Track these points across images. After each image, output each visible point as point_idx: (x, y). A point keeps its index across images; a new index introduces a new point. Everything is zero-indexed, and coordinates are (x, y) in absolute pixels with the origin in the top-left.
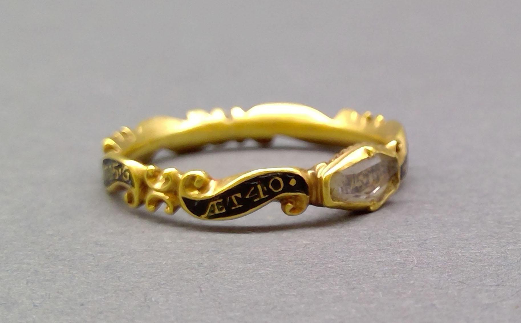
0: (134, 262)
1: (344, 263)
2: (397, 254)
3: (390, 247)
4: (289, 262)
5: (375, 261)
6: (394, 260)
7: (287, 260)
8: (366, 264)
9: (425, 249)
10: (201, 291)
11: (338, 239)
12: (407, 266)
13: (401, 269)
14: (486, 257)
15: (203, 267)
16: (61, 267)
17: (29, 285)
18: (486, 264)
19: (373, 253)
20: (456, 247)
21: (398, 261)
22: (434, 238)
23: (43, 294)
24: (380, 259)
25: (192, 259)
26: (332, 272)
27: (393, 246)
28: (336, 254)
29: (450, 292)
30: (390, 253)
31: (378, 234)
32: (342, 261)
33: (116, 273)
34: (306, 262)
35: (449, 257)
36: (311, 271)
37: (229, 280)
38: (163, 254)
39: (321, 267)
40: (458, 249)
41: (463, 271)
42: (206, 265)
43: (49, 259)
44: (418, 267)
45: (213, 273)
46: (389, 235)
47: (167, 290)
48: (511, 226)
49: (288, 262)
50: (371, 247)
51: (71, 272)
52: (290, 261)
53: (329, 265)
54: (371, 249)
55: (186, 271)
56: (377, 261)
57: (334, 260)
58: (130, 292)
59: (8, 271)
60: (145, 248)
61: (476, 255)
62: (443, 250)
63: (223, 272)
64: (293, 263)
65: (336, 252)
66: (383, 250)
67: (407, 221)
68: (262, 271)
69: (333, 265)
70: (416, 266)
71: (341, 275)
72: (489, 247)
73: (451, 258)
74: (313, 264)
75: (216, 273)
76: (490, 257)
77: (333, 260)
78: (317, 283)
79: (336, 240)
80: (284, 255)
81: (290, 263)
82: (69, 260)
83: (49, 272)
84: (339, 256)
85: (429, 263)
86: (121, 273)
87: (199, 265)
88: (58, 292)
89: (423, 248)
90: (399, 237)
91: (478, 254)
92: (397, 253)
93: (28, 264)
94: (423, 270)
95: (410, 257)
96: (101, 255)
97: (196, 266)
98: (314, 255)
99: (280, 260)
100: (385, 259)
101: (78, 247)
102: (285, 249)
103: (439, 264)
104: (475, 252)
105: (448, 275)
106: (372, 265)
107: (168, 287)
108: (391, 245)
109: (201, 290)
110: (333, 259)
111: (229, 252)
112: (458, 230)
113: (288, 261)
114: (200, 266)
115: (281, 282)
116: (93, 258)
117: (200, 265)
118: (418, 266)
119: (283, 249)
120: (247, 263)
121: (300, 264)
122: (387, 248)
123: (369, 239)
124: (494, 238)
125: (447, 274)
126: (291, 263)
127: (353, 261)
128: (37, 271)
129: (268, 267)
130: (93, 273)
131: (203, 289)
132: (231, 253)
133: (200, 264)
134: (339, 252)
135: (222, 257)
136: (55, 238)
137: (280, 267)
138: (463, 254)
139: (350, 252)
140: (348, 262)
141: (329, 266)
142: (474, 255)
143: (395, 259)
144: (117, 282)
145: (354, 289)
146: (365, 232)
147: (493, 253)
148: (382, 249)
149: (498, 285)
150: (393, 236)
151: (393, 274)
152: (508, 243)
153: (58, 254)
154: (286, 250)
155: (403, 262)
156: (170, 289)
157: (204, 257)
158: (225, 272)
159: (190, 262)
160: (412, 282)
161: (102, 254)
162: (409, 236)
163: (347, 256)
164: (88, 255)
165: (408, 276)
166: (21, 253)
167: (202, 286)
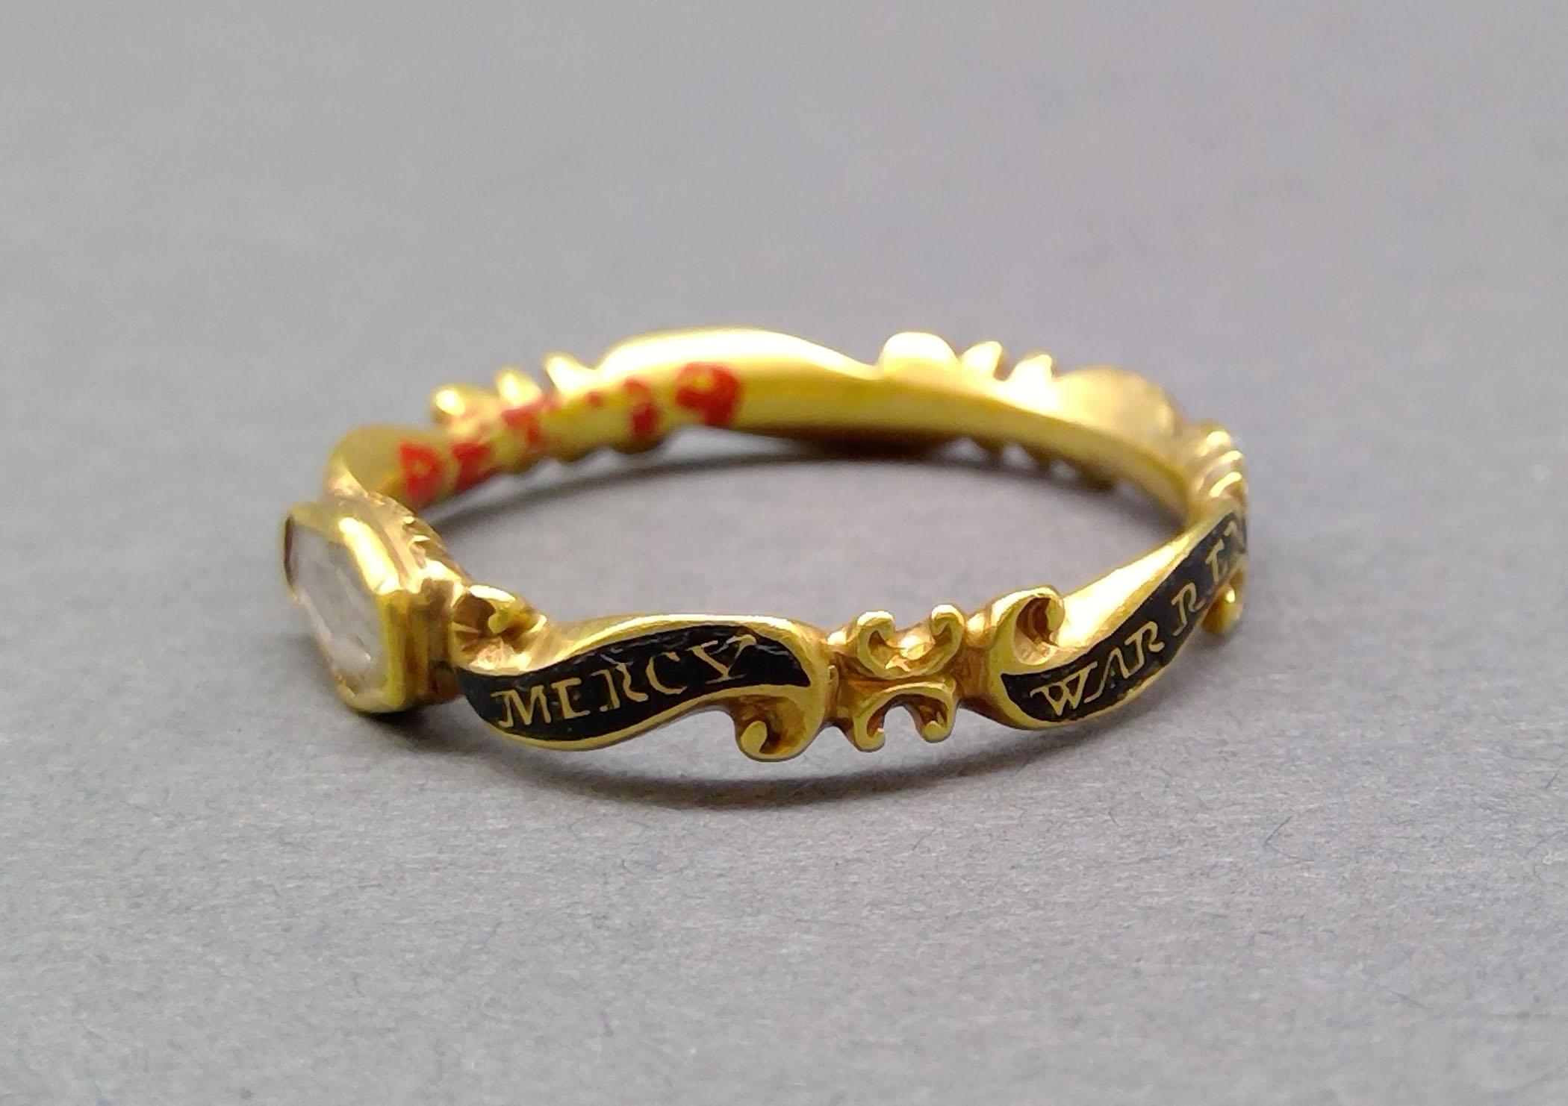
0: (397, 914)
1: (1041, 912)
2: (1202, 878)
3: (1178, 848)
4: (870, 911)
5: (1134, 907)
6: (1192, 902)
7: (865, 902)
8: (1108, 919)
9: (1287, 860)
10: (609, 1033)
11: (1017, 814)
12: (1234, 928)
13: (1218, 939)
14: (1476, 895)
15: (608, 928)
16: (176, 940)
17: (84, 1015)
18: (1478, 925)
19: (1126, 874)
20: (1381, 851)
21: (1206, 909)
22: (1309, 811)
23: (126, 1050)
24: (1149, 900)
25: (576, 899)
26: (1005, 953)
27: (1186, 845)
28: (1014, 873)
29: (1377, 1039)
30: (1180, 872)
31: (1138, 793)
32: (1036, 907)
33: (347, 960)
34: (922, 909)
35: (1364, 893)
36: (941, 945)
37: (693, 982)
38: (485, 880)
39: (970, 928)
40: (1387, 861)
41: (1409, 953)
42: (617, 921)
43: (138, 906)
44: (1271, 933)
45: (642, 954)
46: (1172, 800)
47: (505, 1027)
48: (1545, 767)
49: (868, 908)
50: (1119, 849)
51: (210, 958)
52: (874, 904)
53: (997, 922)
54: (1121, 858)
55: (558, 949)
56: (1141, 908)
57: (1009, 900)
58: (392, 1037)
59: (15, 959)
60: (429, 855)
61: (1447, 889)
62: (1342, 865)
63: (671, 951)
64: (883, 912)
65: (1013, 867)
66: (1158, 862)
67: (1225, 743)
68: (795, 948)
69: (1006, 921)
70: (1264, 929)
71: (1035, 961)
72: (1482, 854)
73: (1367, 896)
74: (947, 918)
75: (651, 955)
76: (1489, 895)
77: (1005, 902)
78: (963, 997)
79: (1011, 818)
80: (854, 878)
81: (874, 914)
82: (199, 908)
83: (140, 958)
84: (1026, 885)
85: (1302, 917)
86: (360, 958)
87: (598, 923)
88: (171, 1043)
89: (1280, 855)
90: (1203, 807)
91: (1452, 883)
92: (1202, 874)
93: (79, 928)
94: (1285, 945)
95: (1243, 892)
96: (298, 887)
97: (590, 927)
98: (947, 882)
99: (844, 902)
100: (1166, 899)
101: (224, 856)
102: (855, 856)
103: (1335, 921)
104: (1441, 871)
105: (1364, 971)
106: (1126, 925)
107: (505, 1016)
108: (1180, 842)
109: (607, 1026)
110: (1004, 896)
111: (686, 868)
112: (1383, 778)
113: (867, 905)
114: (599, 927)
115: (850, 991)
116: (274, 898)
117: (600, 920)
118: (1270, 929)
119: (849, 857)
120: (744, 912)
121: (905, 918)
122: (1168, 853)
123: (1110, 814)
124: (1495, 817)
125: (1361, 966)
126: (877, 912)
127: (1067, 905)
128: (104, 959)
129: (808, 931)
130: (276, 961)
131: (615, 1023)
132: (691, 873)
133: (598, 919)
134: (1022, 867)
135: (667, 889)
136: (156, 819)
137: (847, 927)
138: (1405, 882)
139: (1056, 867)
140: (1053, 910)
141: (998, 926)
142: (1440, 887)
143: (1196, 899)
144: (348, 996)
145: (1077, 1021)
146: (1098, 785)
147: (1496, 880)
148: (1156, 859)
149: (1523, 1016)
150: (1184, 804)
151: (1195, 962)
152: (1539, 836)
153: (168, 887)
154: (860, 860)
155: (1221, 911)
156: (515, 1023)
157: (610, 888)
158: (676, 951)
159: (568, 911)
160: (1255, 996)
161: (301, 883)
162: (1234, 804)
163: (1048, 885)
164: (257, 885)
165: (1241, 970)
166: (53, 886)
167: (608, 1010)
